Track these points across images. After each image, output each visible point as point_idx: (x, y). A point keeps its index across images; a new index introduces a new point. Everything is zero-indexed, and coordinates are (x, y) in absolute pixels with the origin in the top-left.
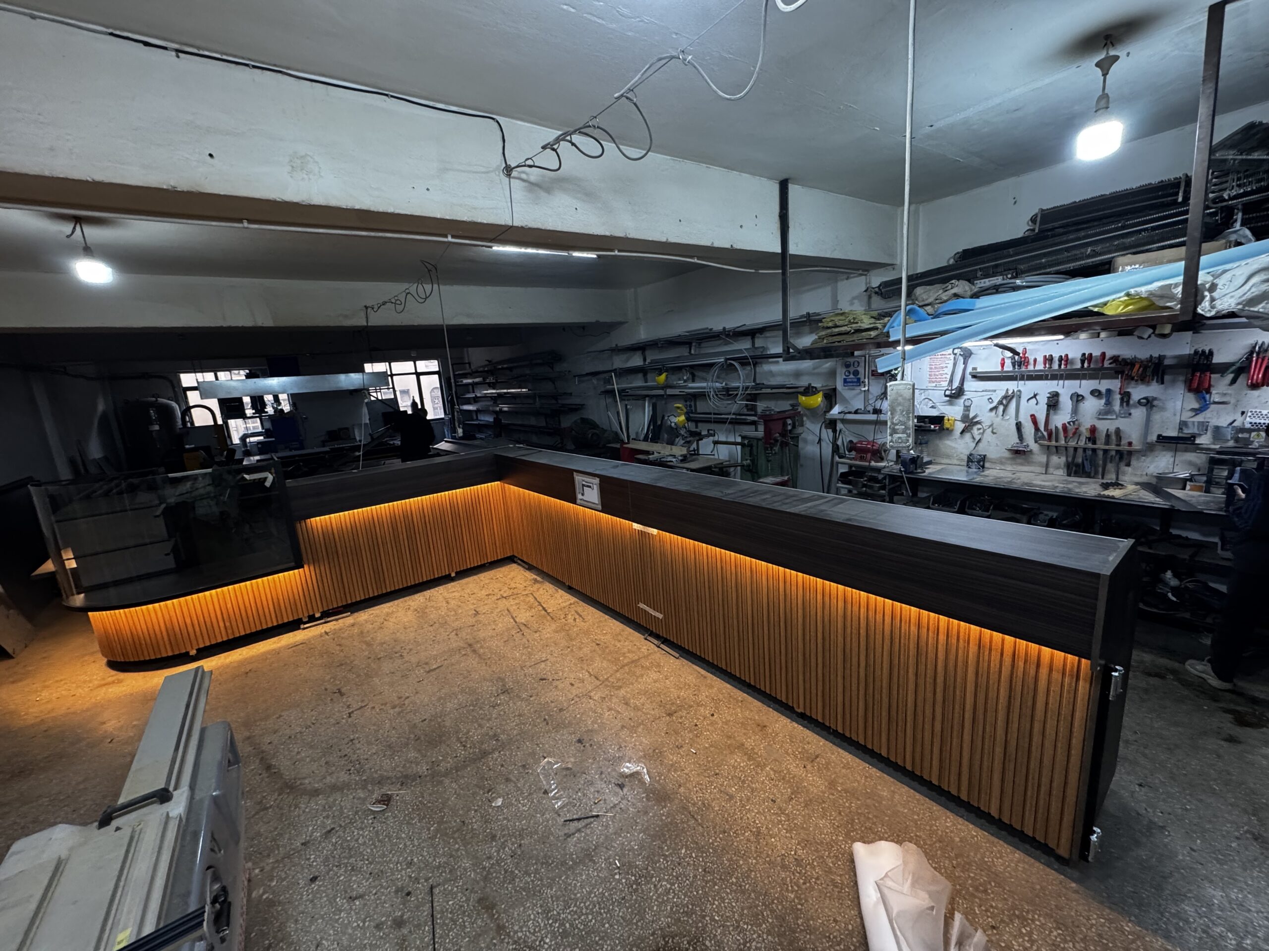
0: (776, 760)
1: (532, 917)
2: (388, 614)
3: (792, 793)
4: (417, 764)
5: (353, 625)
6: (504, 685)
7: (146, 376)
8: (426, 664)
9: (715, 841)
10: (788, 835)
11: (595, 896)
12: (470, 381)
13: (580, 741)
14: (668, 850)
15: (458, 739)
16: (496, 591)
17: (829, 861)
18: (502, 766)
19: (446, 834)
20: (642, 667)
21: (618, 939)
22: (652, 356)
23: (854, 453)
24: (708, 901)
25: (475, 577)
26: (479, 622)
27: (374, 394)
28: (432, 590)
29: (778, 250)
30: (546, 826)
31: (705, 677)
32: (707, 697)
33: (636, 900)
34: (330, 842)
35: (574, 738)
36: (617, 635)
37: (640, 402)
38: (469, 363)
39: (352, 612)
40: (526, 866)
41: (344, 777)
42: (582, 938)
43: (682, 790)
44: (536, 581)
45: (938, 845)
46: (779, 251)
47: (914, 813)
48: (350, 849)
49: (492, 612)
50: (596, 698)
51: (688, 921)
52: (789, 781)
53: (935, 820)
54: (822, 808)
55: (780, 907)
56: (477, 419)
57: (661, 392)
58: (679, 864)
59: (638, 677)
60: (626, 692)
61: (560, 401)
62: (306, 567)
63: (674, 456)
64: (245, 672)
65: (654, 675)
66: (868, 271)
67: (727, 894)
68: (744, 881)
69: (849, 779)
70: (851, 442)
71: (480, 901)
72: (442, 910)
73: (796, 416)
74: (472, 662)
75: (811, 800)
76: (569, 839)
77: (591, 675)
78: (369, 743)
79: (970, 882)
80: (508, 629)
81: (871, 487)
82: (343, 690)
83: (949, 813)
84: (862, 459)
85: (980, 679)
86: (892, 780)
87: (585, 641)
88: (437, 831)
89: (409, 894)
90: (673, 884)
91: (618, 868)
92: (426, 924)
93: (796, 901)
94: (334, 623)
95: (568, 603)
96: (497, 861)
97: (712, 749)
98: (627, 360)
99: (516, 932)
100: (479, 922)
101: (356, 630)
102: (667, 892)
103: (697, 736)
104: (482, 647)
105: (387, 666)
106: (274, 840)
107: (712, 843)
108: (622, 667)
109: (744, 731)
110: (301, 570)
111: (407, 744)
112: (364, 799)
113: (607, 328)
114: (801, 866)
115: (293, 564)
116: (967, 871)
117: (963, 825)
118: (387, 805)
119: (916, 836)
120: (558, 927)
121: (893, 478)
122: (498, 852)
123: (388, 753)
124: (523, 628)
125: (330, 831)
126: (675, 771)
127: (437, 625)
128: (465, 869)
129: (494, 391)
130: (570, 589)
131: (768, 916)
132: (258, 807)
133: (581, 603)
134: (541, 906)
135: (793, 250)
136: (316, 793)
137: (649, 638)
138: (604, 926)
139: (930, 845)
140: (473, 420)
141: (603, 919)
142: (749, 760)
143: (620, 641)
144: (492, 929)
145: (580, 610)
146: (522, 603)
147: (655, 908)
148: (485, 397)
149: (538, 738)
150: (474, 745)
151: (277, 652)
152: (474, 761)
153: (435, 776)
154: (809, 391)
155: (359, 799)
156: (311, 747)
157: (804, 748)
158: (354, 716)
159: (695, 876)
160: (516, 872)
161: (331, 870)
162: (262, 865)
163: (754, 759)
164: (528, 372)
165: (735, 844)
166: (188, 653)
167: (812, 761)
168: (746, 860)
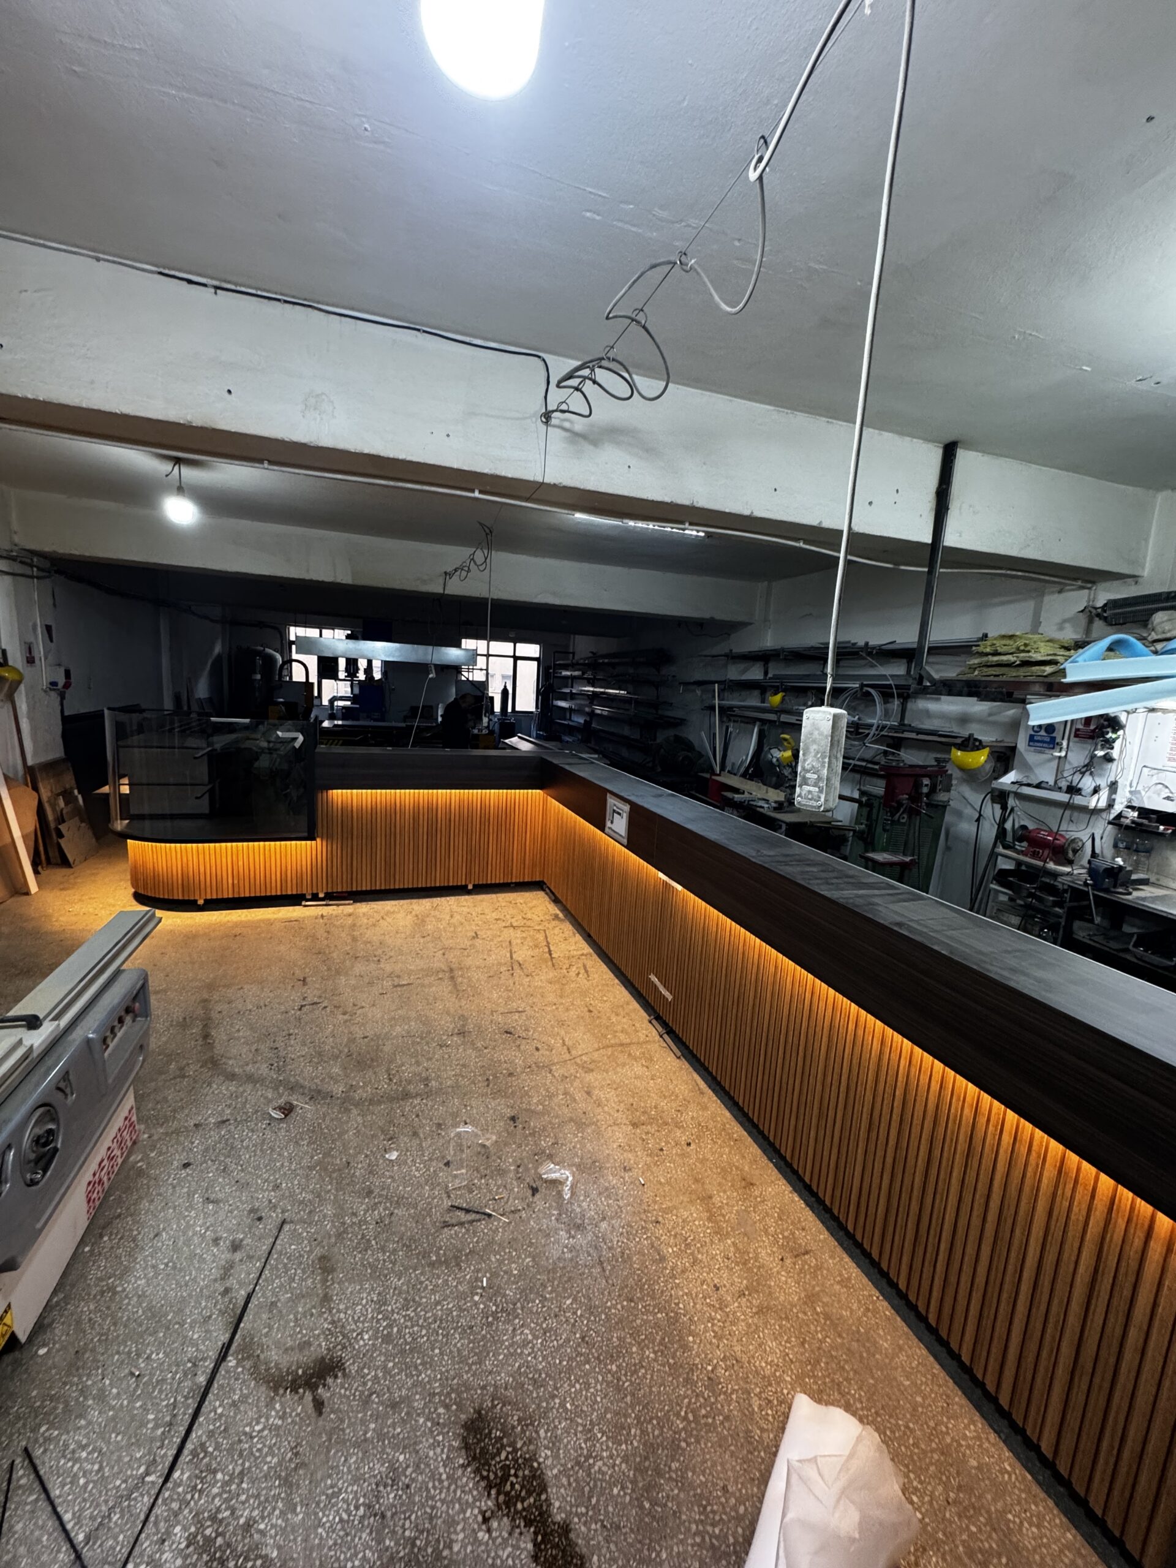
0: (745, 1234)
1: (364, 1301)
2: (388, 913)
3: (747, 1288)
4: (336, 1082)
5: (350, 915)
6: (464, 1026)
7: (261, 625)
8: (398, 977)
9: (614, 1306)
10: (714, 1341)
11: (441, 1310)
12: (568, 673)
13: (513, 1119)
14: (550, 1293)
15: (388, 1071)
16: (508, 917)
17: (756, 1403)
18: (417, 1116)
19: (326, 1169)
20: (630, 1054)
21: (441, 1373)
22: (775, 670)
23: (1025, 844)
24: (569, 1379)
25: (494, 896)
26: (472, 946)
27: (466, 674)
28: (443, 899)
29: (928, 539)
30: (429, 1203)
31: (702, 1093)
32: (693, 1118)
33: (484, 1337)
34: (219, 1133)
35: (509, 1113)
36: (618, 1007)
37: (750, 726)
38: (574, 653)
39: (355, 901)
40: (386, 1241)
41: (264, 1069)
42: (403, 1352)
43: (604, 1225)
44: (556, 917)
45: (936, 1456)
46: (929, 541)
47: (919, 1392)
48: (232, 1148)
49: (492, 940)
50: (557, 1075)
51: (532, 1392)
52: (750, 1270)
53: (949, 1418)
54: (781, 1326)
55: (657, 1433)
56: (570, 719)
57: (772, 717)
58: (556, 1316)
59: (618, 1065)
60: (596, 1080)
61: (660, 712)
62: (319, 840)
63: (767, 801)
64: (234, 934)
65: (638, 1069)
66: (1094, 583)
67: (597, 1381)
68: (626, 1375)
69: (839, 1301)
70: (1024, 827)
71: (323, 1258)
72: (281, 1252)
73: (939, 776)
74: (443, 989)
75: (768, 1308)
76: (446, 1230)
77: (564, 1044)
78: (304, 1044)
79: (964, 1537)
80: (500, 964)
81: (1040, 900)
82: (308, 980)
83: (977, 1417)
84: (1035, 855)
85: (1053, 1223)
86: (906, 1329)
87: (578, 1002)
88: (319, 1163)
89: (260, 1219)
90: (536, 1337)
91: (483, 1288)
92: (259, 1260)
93: (683, 1435)
94: (334, 907)
95: (580, 953)
96: (360, 1221)
97: (667, 1188)
98: (744, 672)
99: (339, 1311)
100: (310, 1281)
101: (350, 921)
102: (525, 1343)
103: (655, 1164)
104: (462, 976)
105: (359, 968)
106: (175, 1111)
107: (610, 1308)
108: (606, 1047)
109: (719, 1180)
110: (314, 842)
111: (337, 1057)
112: (270, 1101)
113: (728, 628)
114: (713, 1391)
115: (306, 834)
116: (969, 1518)
117: (993, 1445)
118: (286, 1116)
119: (907, 1427)
120: (385, 1328)
121: (1078, 894)
122: (366, 1211)
123: (315, 1060)
124: (516, 967)
125: (224, 1122)
126: (608, 1197)
127: (428, 939)
128: (325, 1216)
129: (591, 689)
130: (588, 937)
131: (635, 1436)
132: (178, 1073)
133: (595, 957)
134: (379, 1294)
135: (951, 539)
136: (231, 1077)
137: (654, 1022)
138: (433, 1350)
139: (924, 1452)
140: (565, 719)
141: (436, 1341)
142: (709, 1219)
143: (617, 1015)
144: (318, 1295)
145: (589, 963)
146: (529, 939)
147: (501, 1357)
148: (582, 694)
149: (470, 1099)
150: (401, 1081)
151: (270, 923)
152: (391, 1099)
153: (346, 1102)
154: (970, 744)
155: (266, 1098)
156: (251, 1029)
157: (793, 1234)
158: (304, 1009)
159: (568, 1340)
160: (373, 1242)
161: (205, 1162)
162: (153, 1131)
163: (716, 1222)
164: (631, 671)
165: (638, 1322)
166: (196, 901)
167: (796, 1257)
168: (642, 1349)
